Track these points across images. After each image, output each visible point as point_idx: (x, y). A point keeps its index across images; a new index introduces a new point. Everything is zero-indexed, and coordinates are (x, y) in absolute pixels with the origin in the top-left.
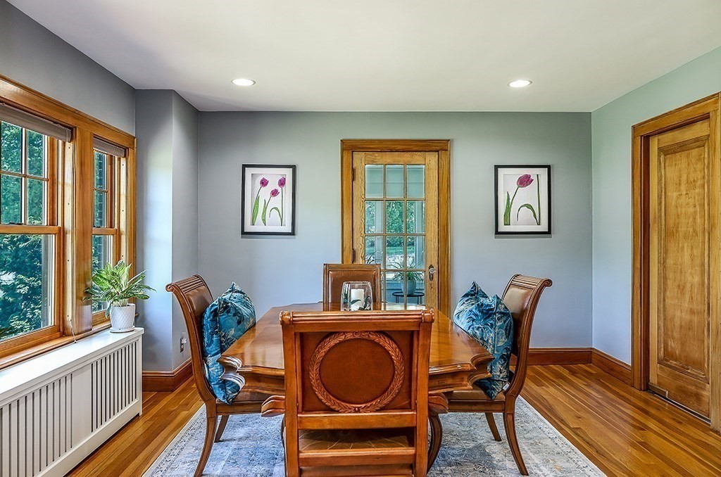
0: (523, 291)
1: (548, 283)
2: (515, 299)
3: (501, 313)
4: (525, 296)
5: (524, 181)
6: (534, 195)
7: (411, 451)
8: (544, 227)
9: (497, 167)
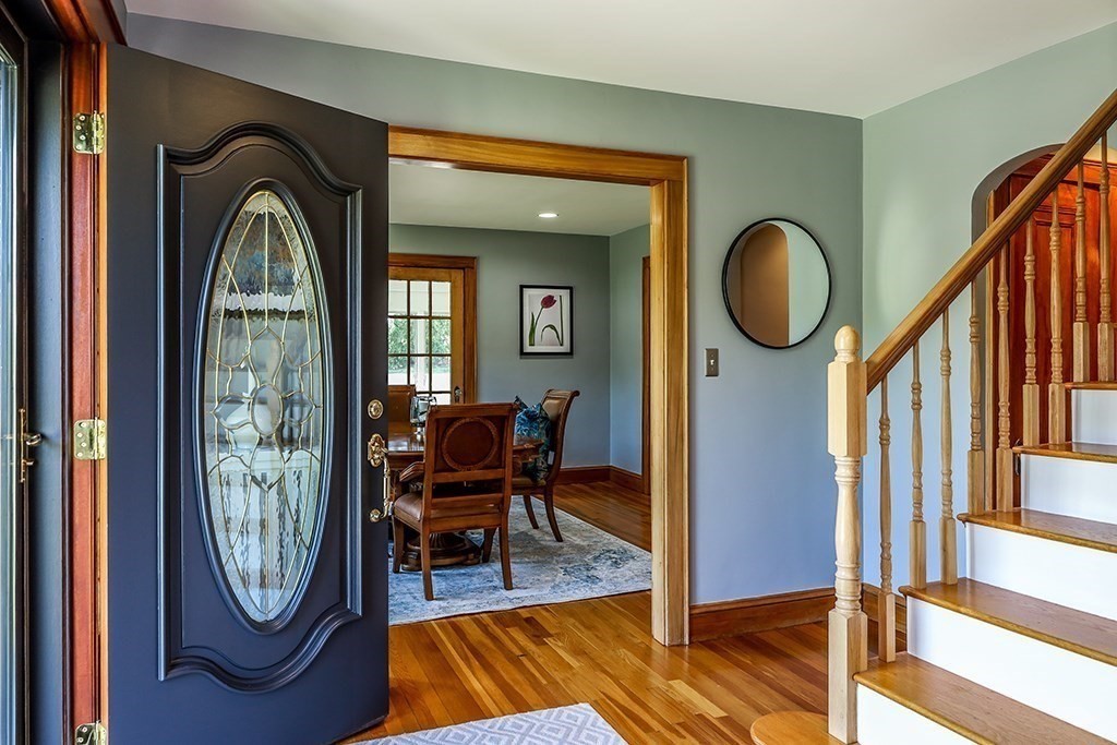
0: (556, 402)
1: (576, 393)
2: (551, 407)
3: (542, 417)
4: (559, 405)
5: (548, 302)
6: (558, 315)
7: (501, 495)
8: (565, 348)
9: (522, 287)
